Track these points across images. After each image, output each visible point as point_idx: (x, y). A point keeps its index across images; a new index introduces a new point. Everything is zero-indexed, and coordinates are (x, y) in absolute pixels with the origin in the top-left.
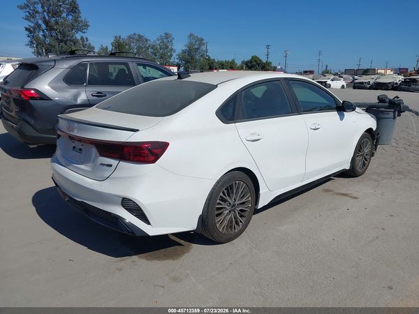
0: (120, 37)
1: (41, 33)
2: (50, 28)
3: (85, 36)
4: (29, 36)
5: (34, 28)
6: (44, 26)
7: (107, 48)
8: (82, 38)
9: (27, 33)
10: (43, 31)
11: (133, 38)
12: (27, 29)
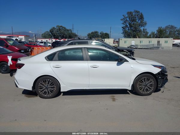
0: (161, 27)
1: (127, 28)
2: (131, 26)
3: (145, 28)
4: (123, 30)
5: (125, 27)
6: (129, 26)
7: (154, 33)
8: (144, 29)
9: (122, 29)
10: (128, 27)
11: (168, 27)
12: (122, 27)
